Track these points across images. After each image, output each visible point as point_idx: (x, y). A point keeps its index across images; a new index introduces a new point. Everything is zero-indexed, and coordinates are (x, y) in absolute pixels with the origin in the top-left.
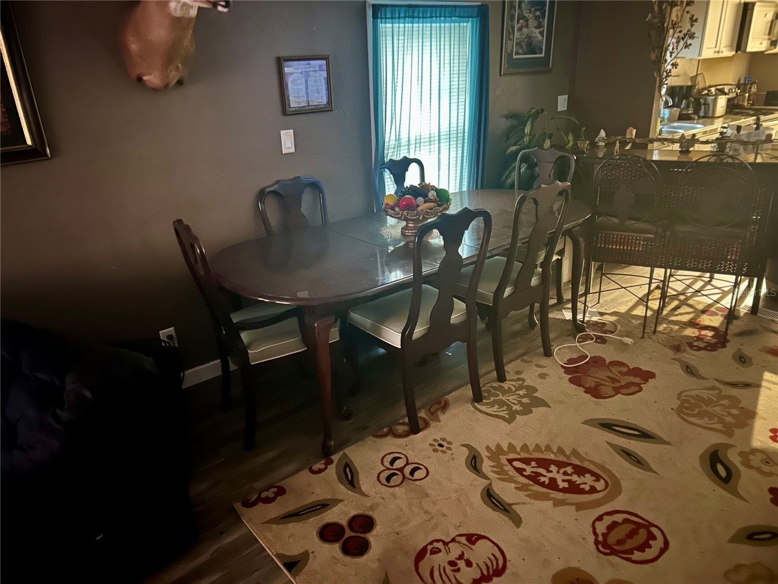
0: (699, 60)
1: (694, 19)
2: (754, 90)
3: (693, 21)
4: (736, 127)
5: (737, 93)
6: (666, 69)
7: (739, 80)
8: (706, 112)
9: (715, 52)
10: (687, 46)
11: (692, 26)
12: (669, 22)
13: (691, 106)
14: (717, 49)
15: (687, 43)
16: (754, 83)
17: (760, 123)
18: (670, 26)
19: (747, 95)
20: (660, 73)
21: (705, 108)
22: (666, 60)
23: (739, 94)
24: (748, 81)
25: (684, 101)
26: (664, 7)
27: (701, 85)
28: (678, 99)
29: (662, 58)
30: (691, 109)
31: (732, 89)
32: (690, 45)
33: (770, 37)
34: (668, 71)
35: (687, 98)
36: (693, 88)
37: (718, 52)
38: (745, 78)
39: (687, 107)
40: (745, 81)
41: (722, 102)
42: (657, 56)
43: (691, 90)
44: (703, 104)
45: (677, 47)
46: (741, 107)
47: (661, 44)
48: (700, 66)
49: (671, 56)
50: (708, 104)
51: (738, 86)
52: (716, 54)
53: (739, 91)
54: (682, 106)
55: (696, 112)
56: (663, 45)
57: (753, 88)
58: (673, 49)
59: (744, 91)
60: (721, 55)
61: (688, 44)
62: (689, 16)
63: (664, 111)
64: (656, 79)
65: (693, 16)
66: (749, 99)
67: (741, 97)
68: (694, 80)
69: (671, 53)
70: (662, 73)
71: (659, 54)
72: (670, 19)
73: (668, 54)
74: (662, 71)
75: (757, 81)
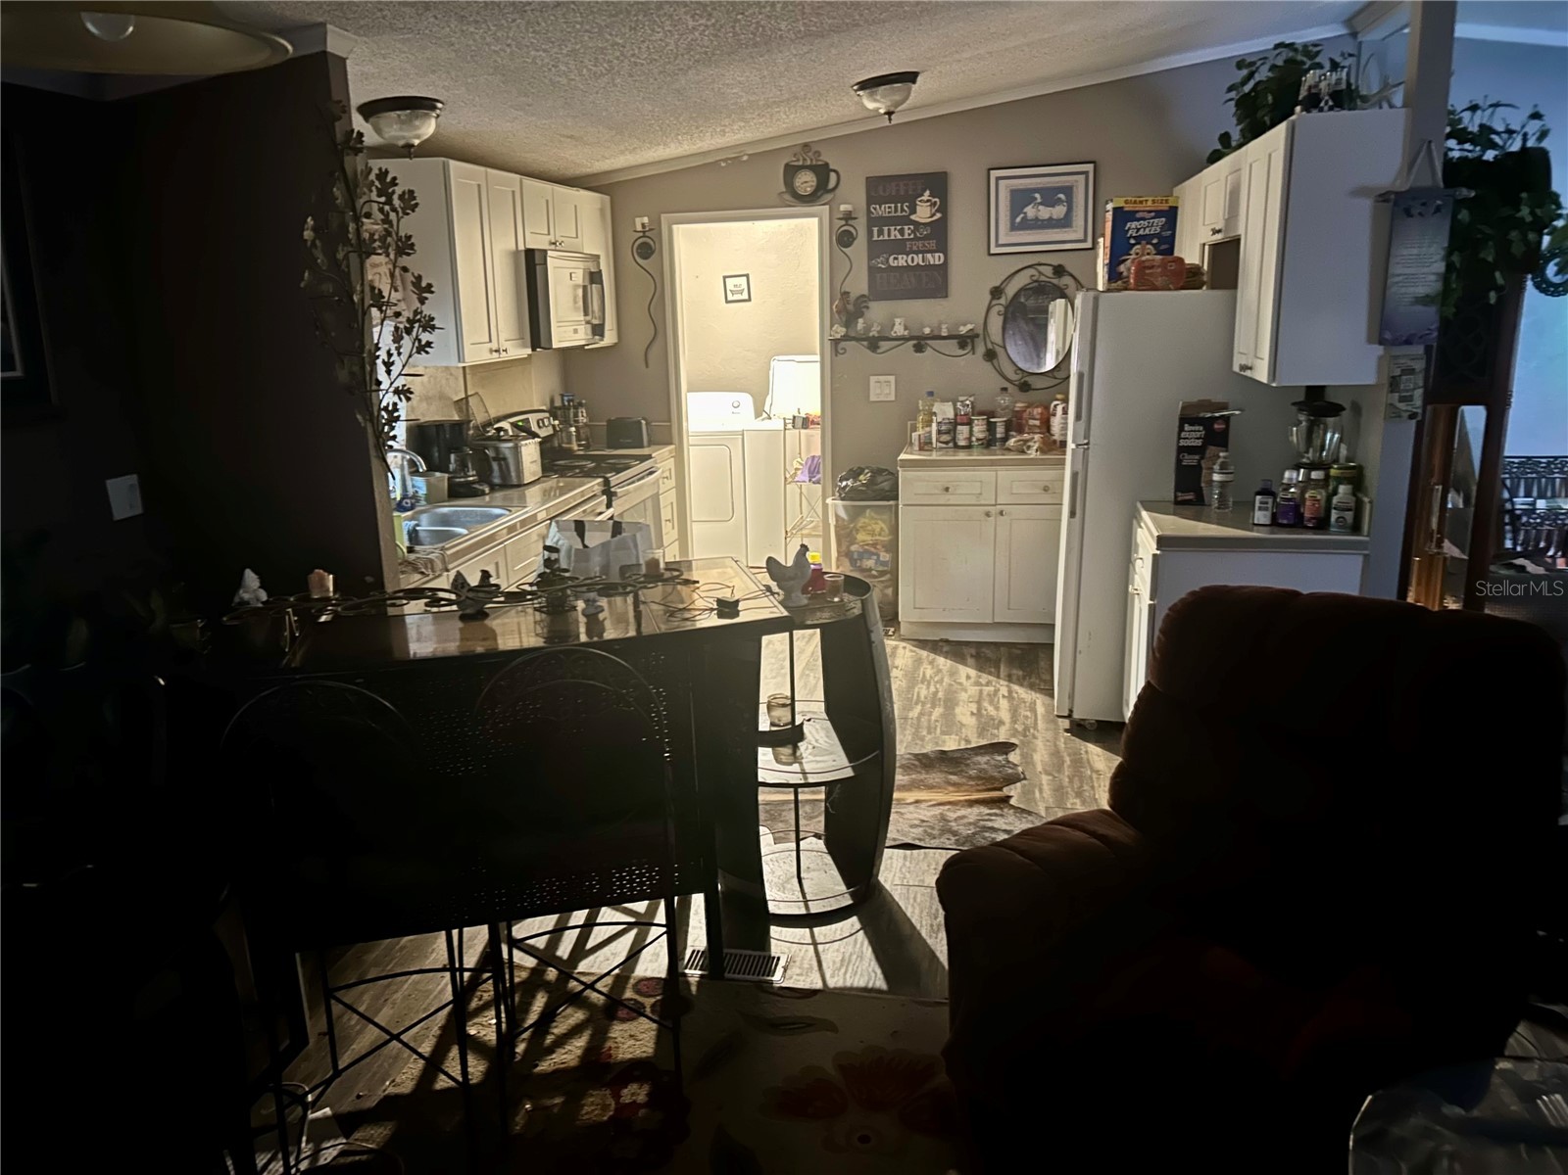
0: (464, 368)
1: (424, 284)
2: (583, 419)
3: (423, 290)
4: (573, 525)
5: (554, 426)
6: (384, 404)
7: (552, 401)
8: (505, 474)
9: (491, 351)
10: (423, 348)
11: (422, 301)
12: (362, 291)
13: (470, 465)
14: (494, 346)
15: (420, 341)
16: (580, 405)
17: (613, 490)
18: (368, 301)
19: (573, 429)
20: (372, 414)
21: (500, 466)
22: (379, 383)
23: (558, 429)
24: (569, 401)
25: (453, 457)
26: (340, 256)
27: (479, 418)
28: (439, 451)
29: (368, 378)
30: (471, 473)
31: (542, 420)
32: (429, 344)
33: (588, 318)
34: (390, 408)
35: (457, 450)
36: (465, 426)
37: (497, 351)
38: (562, 396)
39: (463, 466)
40: (563, 400)
41: (530, 451)
42: (352, 374)
43: (461, 433)
44: (495, 459)
45: (398, 349)
46: (568, 454)
47: (357, 344)
48: (468, 377)
49: (389, 372)
50: (505, 459)
51: (553, 412)
52: (495, 355)
53: (557, 422)
54: (452, 467)
55: (485, 476)
56: (362, 346)
57: (580, 414)
58: (390, 355)
59: (566, 422)
60: (504, 357)
61: (423, 343)
62: (409, 278)
63: (412, 480)
64: (365, 428)
65: (419, 278)
66: (579, 439)
67: (564, 435)
68: (464, 407)
69: (388, 365)
70: (376, 414)
71: (356, 369)
72: (362, 284)
73: (381, 369)
74: (376, 409)
75: (584, 401)
